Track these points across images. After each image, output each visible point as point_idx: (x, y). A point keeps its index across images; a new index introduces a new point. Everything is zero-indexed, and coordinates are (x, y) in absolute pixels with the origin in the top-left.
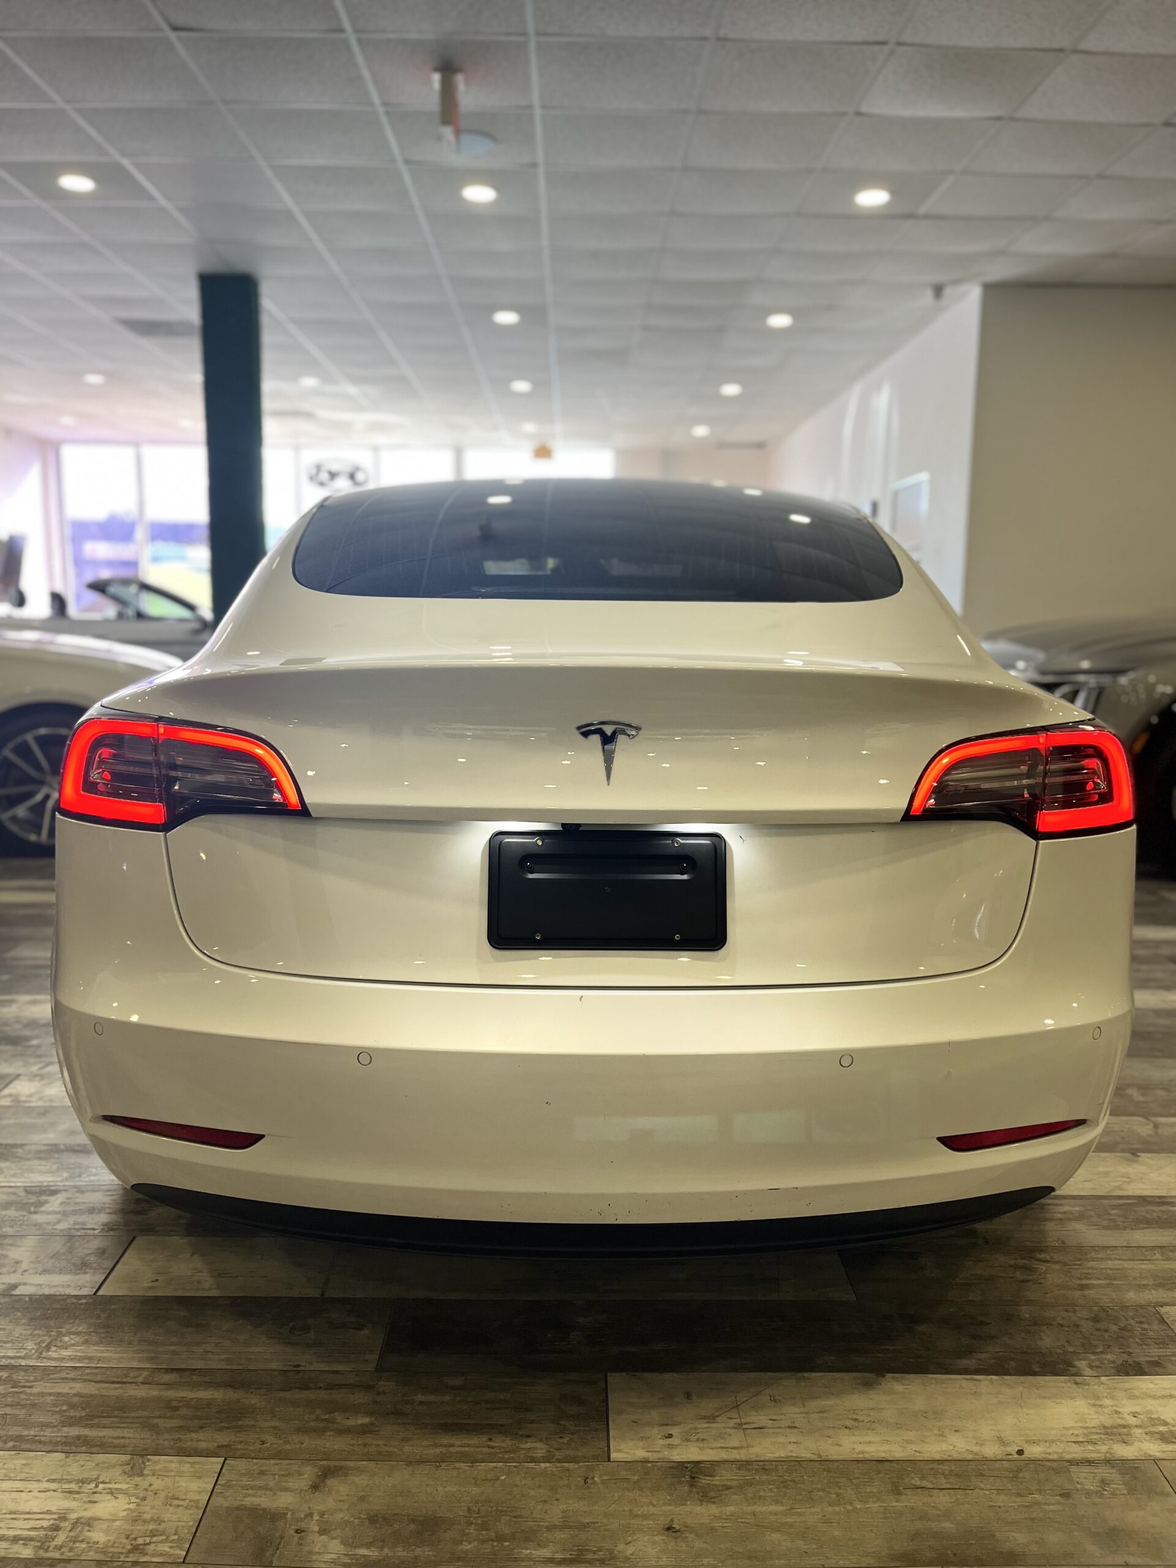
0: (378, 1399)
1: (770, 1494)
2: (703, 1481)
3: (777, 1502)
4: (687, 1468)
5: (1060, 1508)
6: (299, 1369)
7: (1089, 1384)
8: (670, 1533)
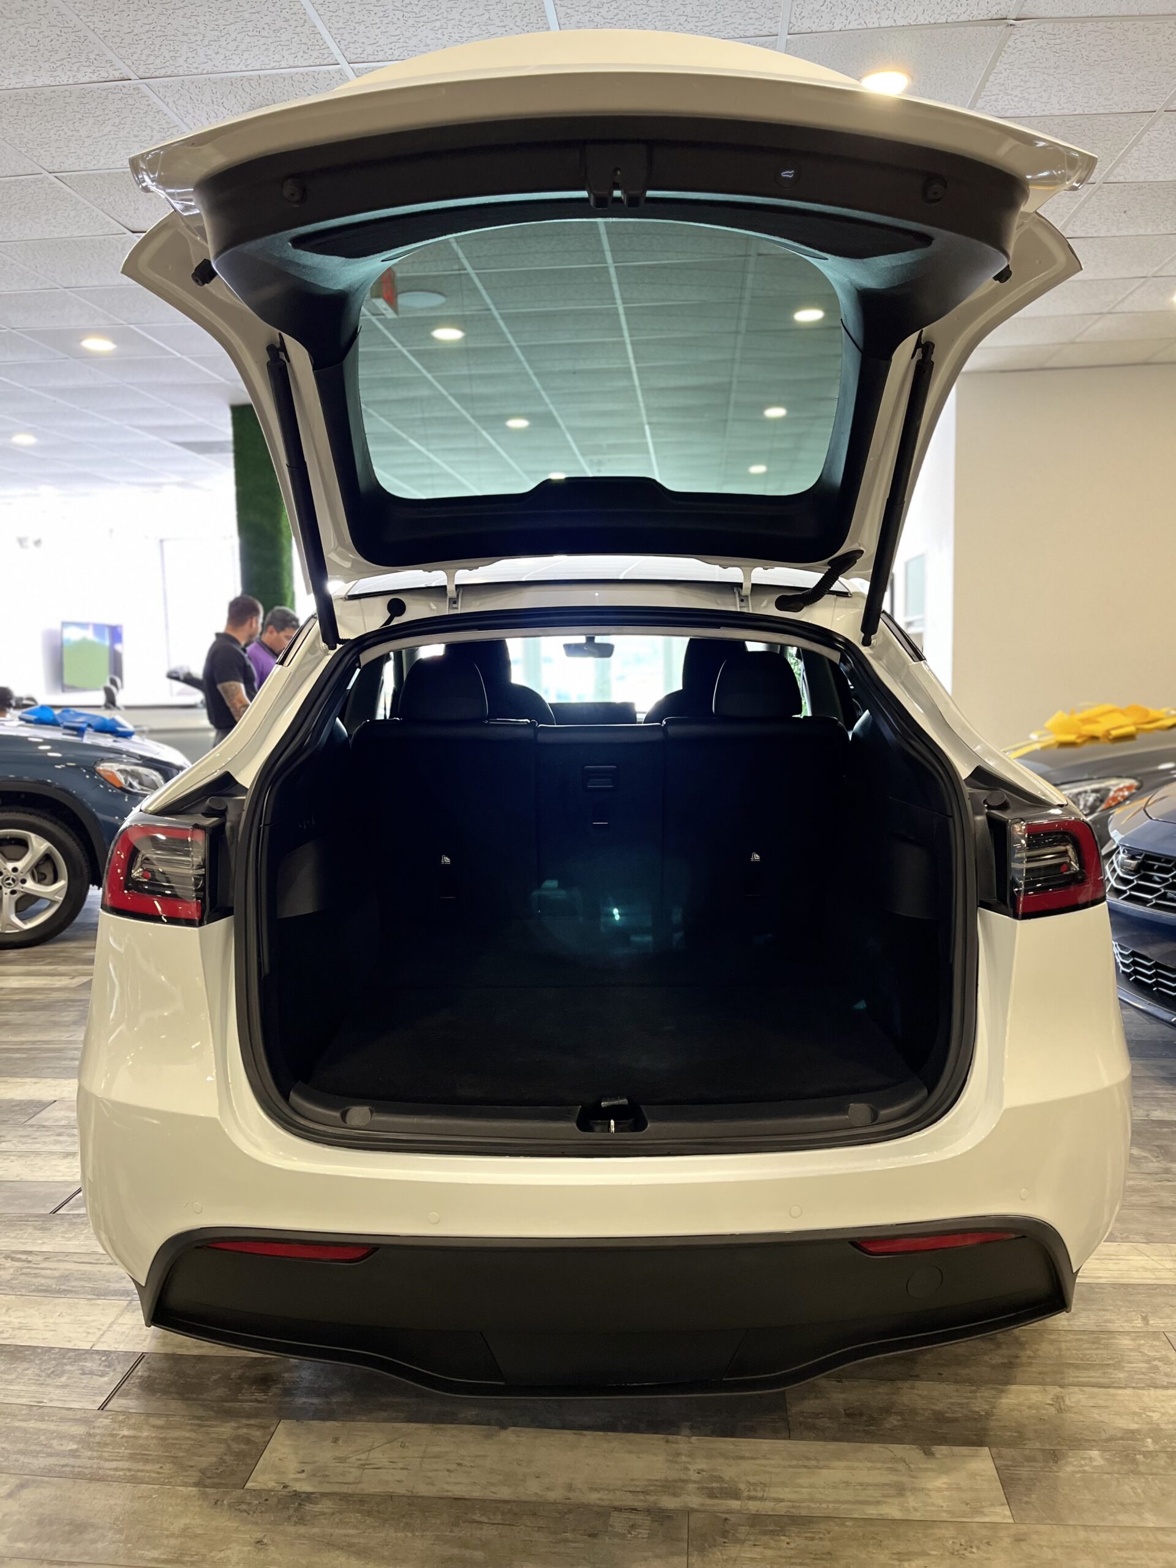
0: (92, 1431)
1: (353, 1520)
2: (307, 1508)
3: (355, 1527)
4: (300, 1497)
5: (582, 1545)
6: (41, 1404)
7: (677, 1443)
8: (258, 1544)
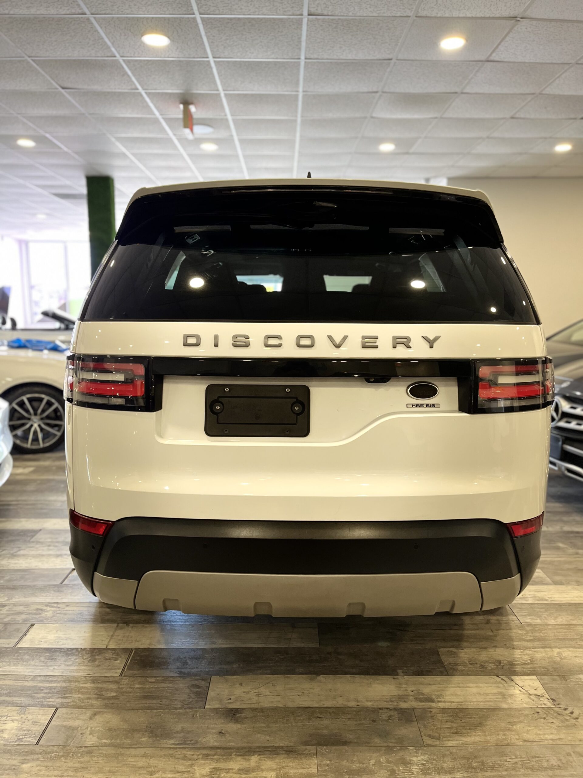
0: (121, 686)
1: (261, 720)
2: (238, 715)
4: (233, 710)
5: (370, 725)
8: (220, 734)
